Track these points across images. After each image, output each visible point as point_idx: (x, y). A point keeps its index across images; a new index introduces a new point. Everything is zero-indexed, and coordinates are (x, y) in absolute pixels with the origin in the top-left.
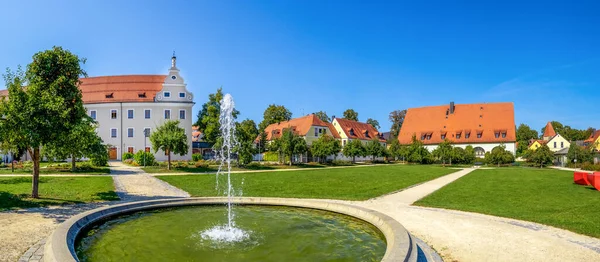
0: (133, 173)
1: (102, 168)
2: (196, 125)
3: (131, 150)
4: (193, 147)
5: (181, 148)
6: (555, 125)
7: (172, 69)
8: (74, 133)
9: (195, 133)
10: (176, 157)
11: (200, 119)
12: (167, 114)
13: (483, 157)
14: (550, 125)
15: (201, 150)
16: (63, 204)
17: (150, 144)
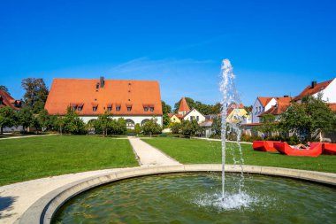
6: (188, 100)
13: (133, 128)
14: (184, 100)
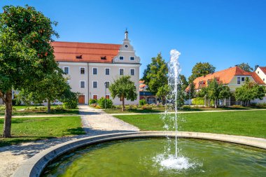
0: (96, 113)
1: (73, 110)
2: (142, 80)
3: (95, 97)
4: (140, 95)
5: (132, 96)
7: (125, 40)
8: (46, 80)
9: (142, 85)
10: (128, 102)
11: (145, 75)
12: (122, 71)
15: (146, 97)
16: (36, 141)
17: (110, 93)
